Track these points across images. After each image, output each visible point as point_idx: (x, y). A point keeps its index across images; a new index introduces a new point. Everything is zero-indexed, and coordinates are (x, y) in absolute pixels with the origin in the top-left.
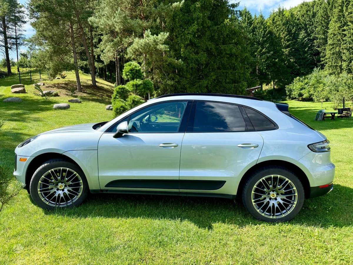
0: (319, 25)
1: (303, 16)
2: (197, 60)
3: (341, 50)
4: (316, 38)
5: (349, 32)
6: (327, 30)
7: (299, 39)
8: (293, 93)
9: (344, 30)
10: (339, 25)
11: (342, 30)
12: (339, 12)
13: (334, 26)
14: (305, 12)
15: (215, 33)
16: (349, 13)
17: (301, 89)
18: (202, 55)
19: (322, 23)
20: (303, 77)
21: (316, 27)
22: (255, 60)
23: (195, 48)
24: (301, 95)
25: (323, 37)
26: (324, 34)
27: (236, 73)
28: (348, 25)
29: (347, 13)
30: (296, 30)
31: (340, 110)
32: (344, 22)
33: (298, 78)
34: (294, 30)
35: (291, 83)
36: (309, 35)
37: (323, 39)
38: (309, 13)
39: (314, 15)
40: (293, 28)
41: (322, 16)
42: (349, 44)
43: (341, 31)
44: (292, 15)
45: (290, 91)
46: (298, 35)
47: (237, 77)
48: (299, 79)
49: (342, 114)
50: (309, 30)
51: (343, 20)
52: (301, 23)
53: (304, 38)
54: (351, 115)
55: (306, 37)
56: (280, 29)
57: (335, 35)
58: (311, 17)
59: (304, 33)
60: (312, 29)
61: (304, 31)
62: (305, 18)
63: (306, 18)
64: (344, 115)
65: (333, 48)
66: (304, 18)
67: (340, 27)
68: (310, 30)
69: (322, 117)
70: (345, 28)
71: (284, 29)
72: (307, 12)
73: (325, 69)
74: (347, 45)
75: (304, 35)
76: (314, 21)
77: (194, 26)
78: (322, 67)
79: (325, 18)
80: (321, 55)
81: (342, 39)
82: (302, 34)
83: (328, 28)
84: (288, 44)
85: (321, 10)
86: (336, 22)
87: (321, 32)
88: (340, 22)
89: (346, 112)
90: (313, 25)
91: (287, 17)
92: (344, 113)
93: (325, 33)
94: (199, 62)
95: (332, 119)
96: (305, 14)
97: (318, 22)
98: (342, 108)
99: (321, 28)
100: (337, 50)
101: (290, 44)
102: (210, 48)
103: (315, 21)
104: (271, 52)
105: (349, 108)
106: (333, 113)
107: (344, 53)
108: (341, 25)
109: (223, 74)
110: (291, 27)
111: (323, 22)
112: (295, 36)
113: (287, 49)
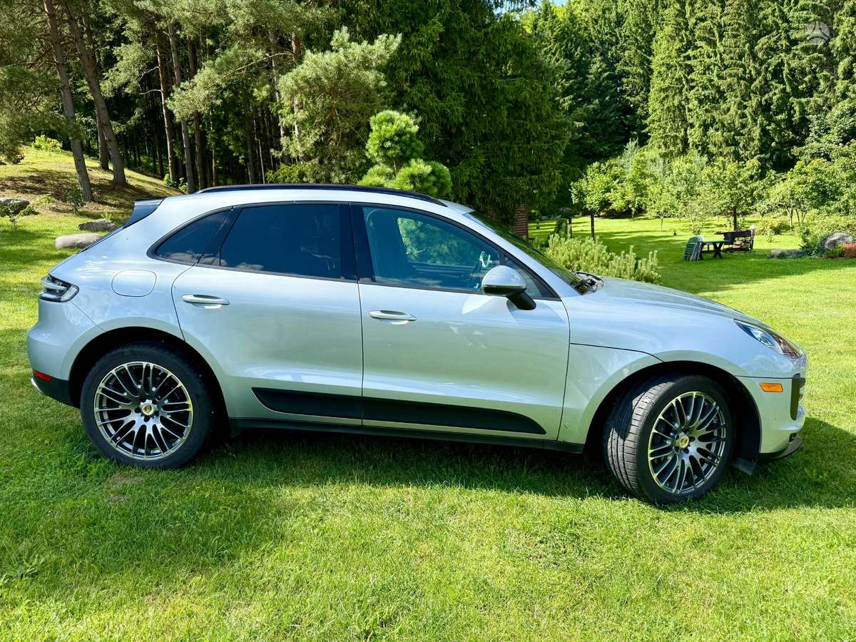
0: (632, 44)
1: (596, 21)
2: (443, 114)
3: (683, 103)
4: (627, 74)
5: (701, 61)
6: (648, 57)
7: (591, 74)
8: (588, 199)
9: (688, 58)
10: (677, 45)
11: (684, 57)
12: (677, 16)
13: (663, 49)
14: (600, 13)
15: (478, 46)
16: (697, 19)
17: (608, 190)
18: (454, 100)
19: (637, 40)
20: (607, 164)
21: (623, 49)
22: (559, 121)
23: (433, 83)
24: (605, 204)
25: (642, 72)
26: (642, 64)
27: (531, 149)
28: (697, 48)
29: (693, 21)
30: (583, 55)
31: (729, 235)
32: (687, 39)
33: (596, 164)
34: (578, 54)
35: (582, 178)
36: (611, 66)
37: (640, 75)
38: (607, 15)
39: (620, 21)
40: (576, 50)
41: (637, 25)
42: (703, 90)
43: (682, 59)
44: (573, 19)
45: (581, 194)
46: (587, 65)
47: (533, 158)
48: (599, 168)
49: (732, 244)
50: (609, 54)
51: (686, 35)
52: (593, 38)
53: (601, 73)
54: (751, 246)
55: (605, 71)
56: (551, 49)
57: (669, 67)
58: (612, 24)
59: (600, 61)
60: (616, 53)
61: (600, 56)
62: (600, 26)
63: (603, 26)
64: (739, 247)
65: (667, 96)
66: (597, 27)
67: (679, 51)
68: (612, 56)
69: (699, 251)
70: (690, 52)
71: (557, 49)
72: (604, 12)
73: (650, 145)
74: (698, 90)
75: (600, 67)
76: (620, 35)
77: (435, 23)
78: (643, 140)
79: (643, 30)
80: (638, 112)
81: (685, 77)
82: (596, 65)
83: (650, 53)
84: (567, 85)
85: (632, 10)
86: (673, 38)
87: (636, 62)
88: (680, 37)
89: (741, 239)
90: (617, 43)
91: (561, 23)
92: (738, 243)
93: (645, 62)
94: (448, 119)
95: (715, 256)
96: (599, 17)
97: (628, 37)
98: (732, 230)
99: (636, 51)
100: (676, 103)
101: (571, 86)
102: (469, 86)
103: (623, 34)
104: (595, 102)
105: (748, 231)
106: (718, 242)
107: (690, 110)
108: (683, 46)
109: (499, 152)
110: (571, 46)
111: (638, 38)
112: (581, 68)
113: (566, 98)
